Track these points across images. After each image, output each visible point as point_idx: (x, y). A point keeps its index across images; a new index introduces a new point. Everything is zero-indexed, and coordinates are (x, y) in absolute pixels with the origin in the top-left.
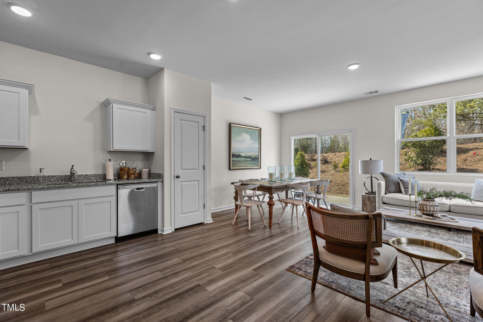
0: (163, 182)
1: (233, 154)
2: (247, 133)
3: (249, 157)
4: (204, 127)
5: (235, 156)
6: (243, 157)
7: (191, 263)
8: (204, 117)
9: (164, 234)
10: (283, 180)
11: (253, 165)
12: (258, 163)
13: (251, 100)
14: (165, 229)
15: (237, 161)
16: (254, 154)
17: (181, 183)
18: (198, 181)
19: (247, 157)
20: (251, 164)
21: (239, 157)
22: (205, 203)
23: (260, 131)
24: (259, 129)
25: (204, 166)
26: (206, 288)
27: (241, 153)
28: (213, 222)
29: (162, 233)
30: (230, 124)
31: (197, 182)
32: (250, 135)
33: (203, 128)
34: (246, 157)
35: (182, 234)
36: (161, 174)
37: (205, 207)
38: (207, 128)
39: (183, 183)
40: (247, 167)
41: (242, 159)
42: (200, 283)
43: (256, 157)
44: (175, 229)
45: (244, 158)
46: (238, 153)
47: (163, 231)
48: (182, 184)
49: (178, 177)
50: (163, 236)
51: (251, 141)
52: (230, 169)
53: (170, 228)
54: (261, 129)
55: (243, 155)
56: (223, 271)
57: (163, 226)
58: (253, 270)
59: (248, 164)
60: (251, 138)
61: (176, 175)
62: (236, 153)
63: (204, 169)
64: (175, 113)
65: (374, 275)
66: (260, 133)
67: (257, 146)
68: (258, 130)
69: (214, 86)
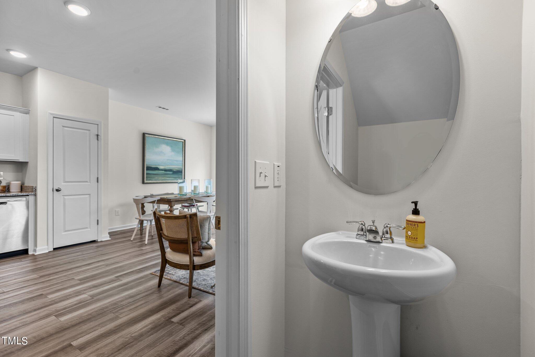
0: (35, 195)
1: (148, 167)
2: (167, 144)
3: (170, 170)
4: (98, 135)
5: (149, 168)
6: (162, 170)
7: (50, 277)
8: (98, 125)
9: (36, 254)
10: (196, 193)
11: (175, 179)
12: (181, 177)
13: (167, 109)
14: (37, 249)
15: (153, 174)
16: (175, 167)
17: (63, 197)
18: (89, 195)
19: (167, 170)
20: (173, 177)
21: (156, 170)
22: (99, 219)
23: (184, 143)
24: (183, 141)
25: (98, 178)
26: (48, 296)
27: (159, 165)
28: (110, 239)
29: (34, 253)
30: (144, 135)
31: (87, 196)
32: (171, 146)
33: (96, 137)
34: (165, 170)
35: (60, 253)
36: (33, 187)
37: (99, 223)
38: (102, 137)
39: (66, 197)
40: (166, 181)
41: (161, 172)
42: (43, 293)
43: (179, 170)
44: (54, 249)
45: (163, 172)
46: (155, 165)
47: (35, 251)
48: (64, 199)
49: (57, 190)
50: (35, 256)
51: (173, 153)
52: (143, 183)
53: (47, 247)
54: (185, 141)
55: (161, 167)
56: (80, 281)
57: (36, 245)
58: (115, 277)
59: (168, 177)
60: (173, 150)
61: (56, 187)
62: (153, 166)
63: (98, 182)
64: (54, 118)
65: (198, 265)
66: (184, 145)
67: (180, 158)
68: (181, 141)
69: (111, 92)
